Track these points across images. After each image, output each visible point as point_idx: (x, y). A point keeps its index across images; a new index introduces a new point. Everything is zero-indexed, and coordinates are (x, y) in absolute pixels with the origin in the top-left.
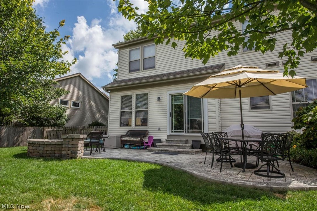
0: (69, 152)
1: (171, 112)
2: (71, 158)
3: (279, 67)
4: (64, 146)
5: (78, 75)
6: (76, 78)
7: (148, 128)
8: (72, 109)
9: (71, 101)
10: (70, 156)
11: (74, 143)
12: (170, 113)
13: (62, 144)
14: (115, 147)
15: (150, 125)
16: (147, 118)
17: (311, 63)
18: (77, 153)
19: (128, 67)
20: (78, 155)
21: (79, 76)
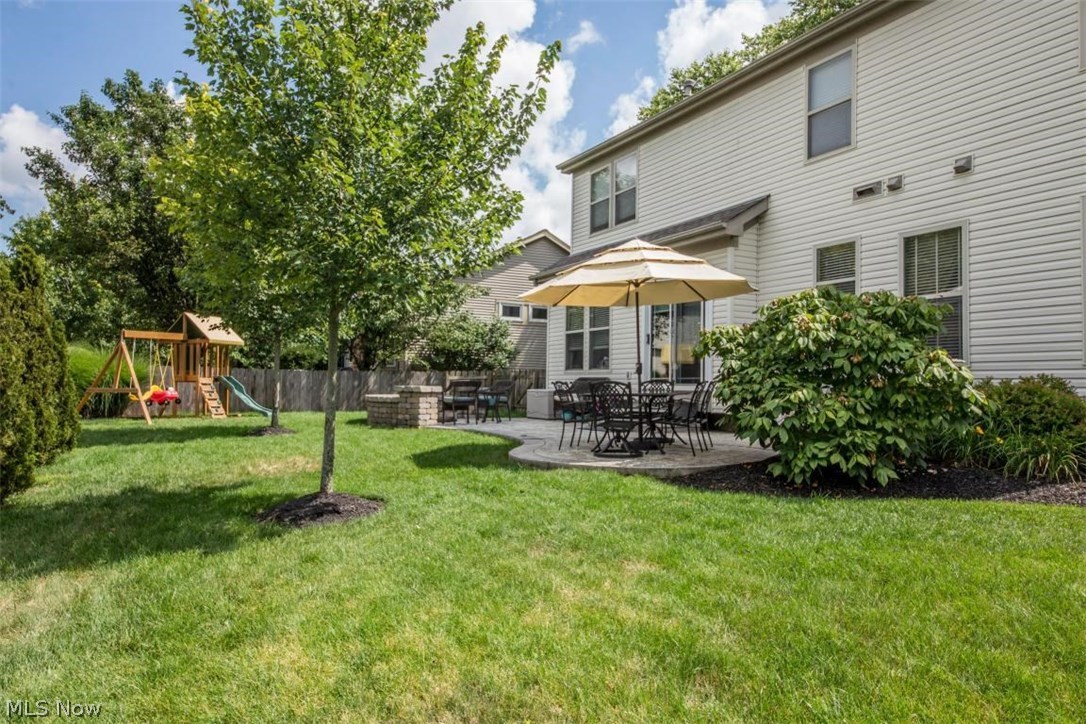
0: (407, 416)
1: (650, 332)
2: (411, 426)
3: (883, 197)
4: (400, 405)
5: (542, 235)
6: (538, 245)
7: (611, 373)
8: (530, 324)
9: (528, 306)
10: (409, 422)
11: (413, 400)
12: (648, 336)
13: (398, 403)
14: (547, 417)
15: (613, 367)
16: (608, 350)
17: (955, 178)
18: (418, 419)
19: (589, 220)
20: (420, 422)
21: (545, 238)
